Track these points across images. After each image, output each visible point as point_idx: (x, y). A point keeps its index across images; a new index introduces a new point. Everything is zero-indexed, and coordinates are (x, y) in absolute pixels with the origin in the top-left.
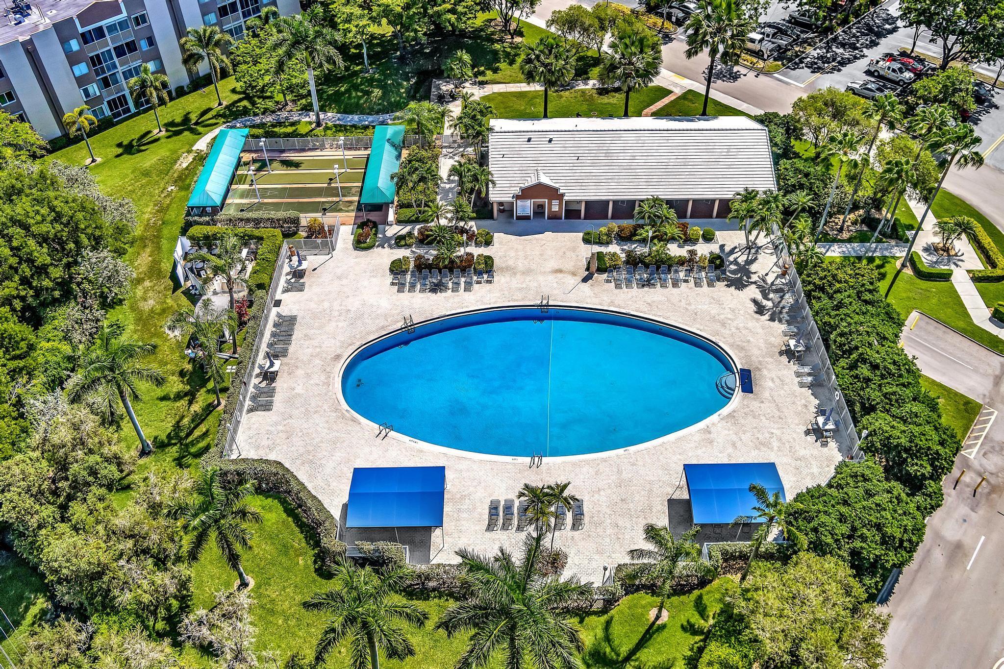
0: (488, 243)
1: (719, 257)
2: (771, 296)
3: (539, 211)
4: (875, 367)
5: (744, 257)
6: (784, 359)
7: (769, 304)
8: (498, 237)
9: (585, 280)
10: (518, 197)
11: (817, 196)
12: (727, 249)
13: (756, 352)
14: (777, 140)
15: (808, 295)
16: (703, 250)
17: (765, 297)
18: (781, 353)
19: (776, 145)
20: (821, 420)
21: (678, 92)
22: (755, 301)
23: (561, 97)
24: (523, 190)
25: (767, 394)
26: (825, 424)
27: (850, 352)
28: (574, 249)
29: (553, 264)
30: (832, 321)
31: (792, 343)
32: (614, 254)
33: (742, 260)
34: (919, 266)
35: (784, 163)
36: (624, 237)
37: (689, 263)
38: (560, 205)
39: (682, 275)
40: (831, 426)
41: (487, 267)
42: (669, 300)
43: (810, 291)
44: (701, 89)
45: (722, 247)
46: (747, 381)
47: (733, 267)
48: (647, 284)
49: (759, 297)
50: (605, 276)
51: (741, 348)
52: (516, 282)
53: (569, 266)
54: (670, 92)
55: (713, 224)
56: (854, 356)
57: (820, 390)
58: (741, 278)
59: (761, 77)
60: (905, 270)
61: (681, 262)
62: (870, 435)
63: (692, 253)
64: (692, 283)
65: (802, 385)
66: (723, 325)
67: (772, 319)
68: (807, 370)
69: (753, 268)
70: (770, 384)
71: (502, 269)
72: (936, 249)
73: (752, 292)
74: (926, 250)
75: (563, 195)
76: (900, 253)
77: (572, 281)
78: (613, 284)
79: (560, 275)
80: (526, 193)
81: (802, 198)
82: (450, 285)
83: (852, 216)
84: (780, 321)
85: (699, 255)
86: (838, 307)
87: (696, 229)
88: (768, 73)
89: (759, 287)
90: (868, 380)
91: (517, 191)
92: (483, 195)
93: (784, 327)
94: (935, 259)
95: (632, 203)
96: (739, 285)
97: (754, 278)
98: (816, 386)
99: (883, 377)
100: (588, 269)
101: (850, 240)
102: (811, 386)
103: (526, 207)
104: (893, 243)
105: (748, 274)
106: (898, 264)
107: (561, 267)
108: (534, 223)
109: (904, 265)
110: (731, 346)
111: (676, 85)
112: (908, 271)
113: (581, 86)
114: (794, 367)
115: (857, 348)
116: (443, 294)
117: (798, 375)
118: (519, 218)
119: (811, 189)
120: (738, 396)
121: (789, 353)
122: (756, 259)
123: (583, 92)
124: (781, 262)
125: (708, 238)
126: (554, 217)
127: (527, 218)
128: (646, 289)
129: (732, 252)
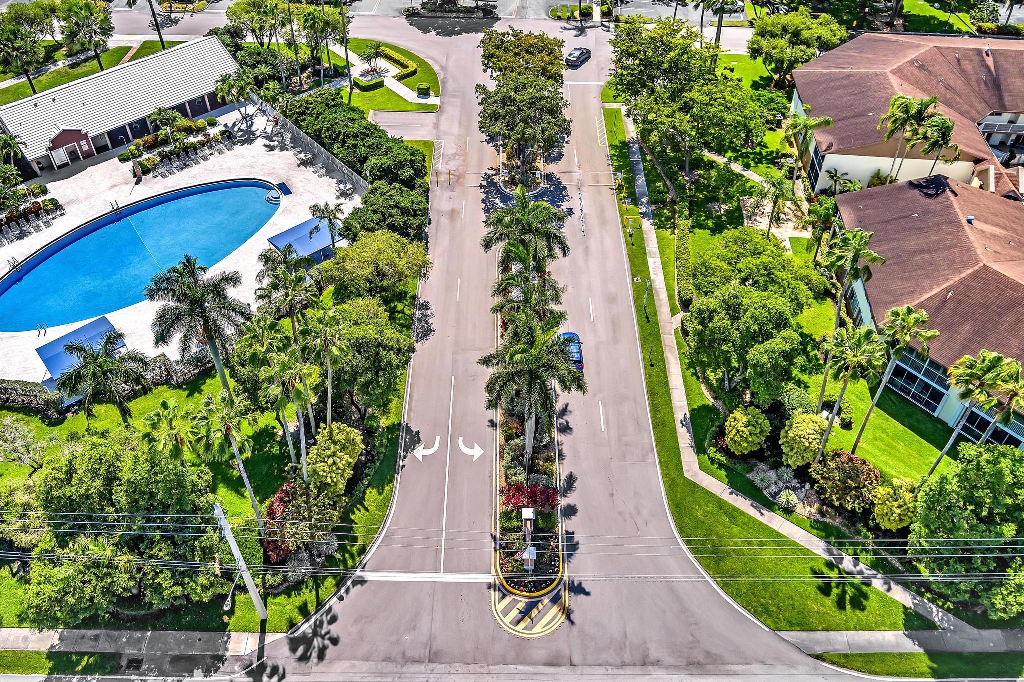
0: (45, 192)
1: (226, 131)
2: (275, 138)
3: (73, 155)
4: (356, 136)
5: (245, 125)
6: (303, 168)
7: (276, 143)
8: (50, 186)
9: (137, 183)
10: (51, 149)
11: (274, 66)
12: (230, 125)
13: (282, 172)
14: (228, 42)
15: (297, 123)
16: (213, 132)
17: (272, 141)
18: (299, 166)
19: (228, 45)
20: (342, 186)
21: (137, 46)
22: (265, 146)
23: (41, 81)
24: (53, 141)
25: (301, 190)
26: (346, 187)
27: (338, 137)
28: (117, 169)
29: (106, 184)
30: (318, 127)
31: (302, 156)
32: (149, 159)
33: (244, 127)
34: (361, 84)
35: (240, 54)
36: (150, 147)
37: (209, 143)
38: (89, 143)
39: (207, 151)
40: (349, 186)
41: (56, 207)
42: (206, 170)
43: (297, 119)
44: (156, 38)
45: (226, 125)
46: (285, 189)
47: (240, 134)
48: (186, 166)
49: (267, 142)
50: (151, 175)
51: (271, 174)
52: (84, 206)
53: (120, 179)
54: (131, 48)
55: (212, 115)
56: (341, 137)
57: (333, 174)
58: (249, 137)
59: (195, 15)
60: (354, 91)
61: (203, 144)
63: (207, 136)
64: (217, 154)
65: (321, 176)
66: (252, 167)
67: (282, 150)
68: (320, 165)
69: (254, 129)
70: (301, 184)
71: (68, 203)
72: (368, 73)
73: (260, 142)
74: (362, 75)
75: (86, 134)
76: (346, 83)
77: (127, 188)
78: (160, 177)
79: (116, 189)
80: (56, 143)
81: (264, 69)
82: (32, 230)
83: (305, 75)
84: (287, 149)
85: (212, 136)
86: (318, 118)
87: (201, 122)
88: (200, 11)
89: (264, 137)
90: (355, 146)
91: (49, 144)
92: (20, 156)
93: (292, 152)
95: (143, 122)
96: (250, 141)
97: (258, 133)
98: (330, 172)
99: (363, 139)
100: (135, 176)
101: (310, 89)
102: (328, 174)
103: (60, 156)
104: (339, 79)
105: (253, 133)
106: (348, 89)
107: (114, 183)
108: (73, 166)
109: (352, 89)
110: (264, 175)
111: (132, 42)
112: (357, 91)
113: (53, 68)
114: (311, 169)
115: (340, 132)
116: (30, 237)
117: (316, 172)
118: (60, 167)
119: (266, 63)
120: (284, 199)
121: (304, 163)
122: (253, 123)
123: (58, 72)
124: (271, 118)
125: (213, 124)
126: (88, 155)
127: (67, 165)
128: (186, 170)
129: (234, 125)
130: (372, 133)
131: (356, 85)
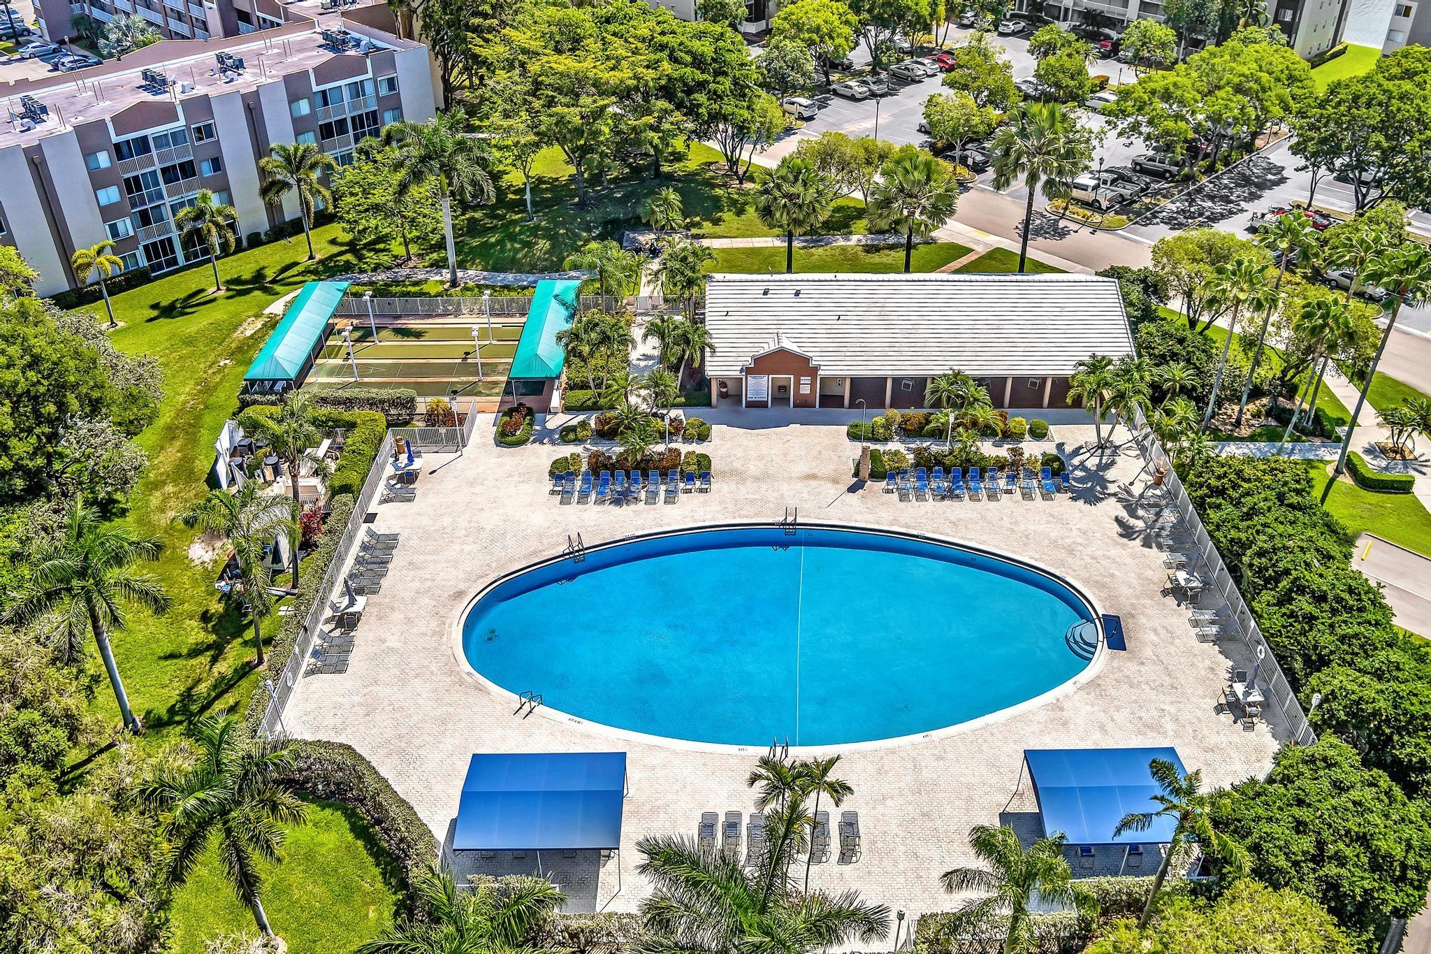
0: (703, 437)
1: (1057, 459)
2: (1141, 512)
3: (781, 394)
4: (1320, 598)
5: (1095, 460)
6: (1171, 601)
7: (1139, 524)
8: (716, 429)
9: (852, 489)
10: (748, 371)
11: (1200, 372)
12: (1068, 449)
13: (1124, 590)
14: (1133, 297)
15: (1201, 505)
16: (1032, 449)
17: (1133, 514)
18: (1165, 593)
19: (1131, 304)
20: (1239, 688)
21: (981, 250)
22: (1117, 520)
23: (813, 255)
24: (757, 360)
25: (1148, 652)
26: (1247, 694)
27: (1277, 579)
28: (835, 448)
29: (802, 468)
30: (1243, 536)
31: (1182, 576)
32: (896, 453)
33: (1092, 463)
34: (1363, 471)
35: (1146, 327)
36: (909, 432)
37: (1013, 468)
38: (813, 385)
39: (1002, 483)
40: (1256, 697)
41: (701, 472)
42: (984, 518)
43: (1202, 498)
44: (1016, 247)
45: (1060, 446)
46: (1115, 632)
47: (1079, 474)
48: (950, 495)
49: (1123, 514)
50: (883, 484)
51: (1100, 586)
52: (746, 491)
53: (827, 469)
54: (970, 250)
55: (1043, 416)
56: (1285, 583)
57: (1231, 646)
58: (1092, 488)
59: (1098, 233)
60: (1341, 478)
61: (1001, 465)
62: (1325, 700)
63: (1017, 452)
64: (1018, 495)
65: (1203, 638)
66: (1071, 552)
67: (1147, 544)
68: (1208, 615)
69: (1110, 474)
70: (1153, 637)
71: (723, 474)
72: (1384, 451)
73: (1112, 508)
74: (1369, 451)
75: (816, 369)
76: (1331, 456)
77: (831, 491)
78: (896, 496)
79: (814, 483)
80: (761, 365)
81: (1177, 372)
82: (643, 495)
83: (1251, 406)
84: (1160, 547)
85: (1026, 455)
86: (1248, 516)
87: (1019, 420)
88: (1109, 230)
89: (1120, 500)
90: (1310, 619)
91: (749, 362)
92: (696, 364)
93: (1164, 556)
94: (1384, 464)
95: (921, 382)
96: (1091, 497)
97: (1112, 488)
98: (1225, 639)
99: (1334, 612)
100: (856, 474)
101: (1252, 438)
102: (1217, 640)
103: (759, 387)
104: (1318, 442)
105: (1104, 483)
106: (1330, 470)
107: (815, 471)
108: (772, 411)
109: (1338, 471)
110: (1086, 582)
111: (978, 242)
112: (1346, 480)
113: (841, 242)
114: (1187, 612)
115: (1287, 572)
116: (633, 507)
117: (1196, 623)
118: (751, 405)
119: (1188, 361)
120: (1103, 656)
121: (1178, 592)
122: (1113, 463)
123: (844, 249)
124: (1151, 467)
125: (1038, 434)
126: (803, 403)
127: (763, 405)
128: (947, 503)
129: (1076, 452)
130: (1360, 610)
131: (1349, 465)
